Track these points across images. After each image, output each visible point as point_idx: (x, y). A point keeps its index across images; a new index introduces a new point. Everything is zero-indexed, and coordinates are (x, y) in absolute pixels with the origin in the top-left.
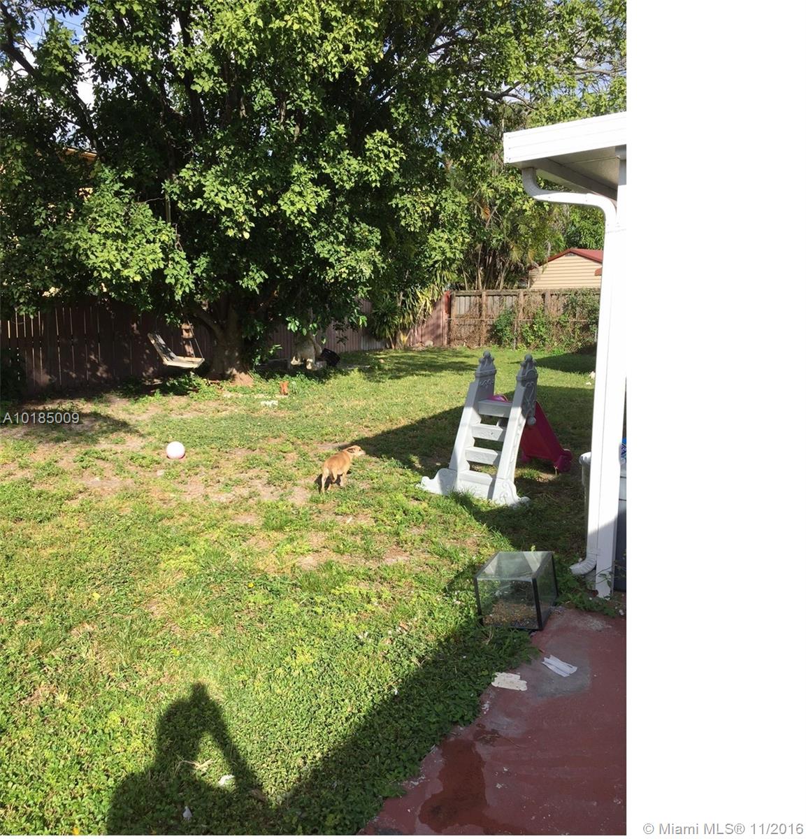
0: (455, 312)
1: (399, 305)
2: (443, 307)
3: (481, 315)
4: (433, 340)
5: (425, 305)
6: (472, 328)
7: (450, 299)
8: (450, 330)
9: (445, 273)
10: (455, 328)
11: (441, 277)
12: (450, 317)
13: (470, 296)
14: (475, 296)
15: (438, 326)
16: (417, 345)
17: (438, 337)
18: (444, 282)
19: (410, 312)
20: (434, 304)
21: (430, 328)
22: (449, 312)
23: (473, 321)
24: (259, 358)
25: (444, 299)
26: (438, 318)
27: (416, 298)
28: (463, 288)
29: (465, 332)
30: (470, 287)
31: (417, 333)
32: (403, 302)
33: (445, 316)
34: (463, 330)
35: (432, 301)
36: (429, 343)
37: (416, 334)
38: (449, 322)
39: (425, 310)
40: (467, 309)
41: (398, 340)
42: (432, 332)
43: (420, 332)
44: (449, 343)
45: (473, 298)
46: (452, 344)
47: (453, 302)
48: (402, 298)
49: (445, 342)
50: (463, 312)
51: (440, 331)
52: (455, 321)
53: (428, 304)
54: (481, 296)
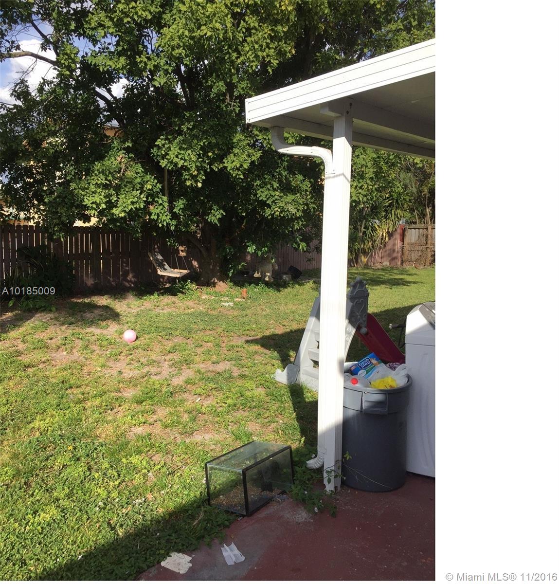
0: (407, 240)
1: (361, 234)
2: (397, 236)
3: (427, 243)
4: (390, 262)
5: (383, 235)
6: (420, 253)
7: (404, 231)
8: (403, 254)
9: (399, 211)
10: (406, 253)
11: (395, 215)
12: (403, 244)
13: (419, 229)
14: (423, 229)
15: (394, 251)
16: (377, 265)
17: (394, 259)
18: (398, 218)
19: (370, 240)
20: (390, 235)
21: (387, 252)
22: (403, 240)
23: (421, 248)
24: (232, 271)
25: (399, 231)
26: (394, 245)
27: (374, 229)
28: (415, 223)
29: (414, 256)
30: (420, 222)
31: (378, 255)
32: (364, 233)
33: (399, 244)
34: (413, 255)
35: (388, 233)
36: (386, 263)
37: (377, 257)
38: (403, 248)
39: (382, 239)
40: (417, 238)
41: (359, 261)
42: (389, 255)
43: (380, 255)
44: (402, 263)
45: (421, 230)
46: (404, 264)
47: (405, 233)
48: (363, 229)
49: (399, 263)
50: (413, 241)
51: (395, 255)
52: (407, 247)
53: (384, 234)
54: (427, 229)
